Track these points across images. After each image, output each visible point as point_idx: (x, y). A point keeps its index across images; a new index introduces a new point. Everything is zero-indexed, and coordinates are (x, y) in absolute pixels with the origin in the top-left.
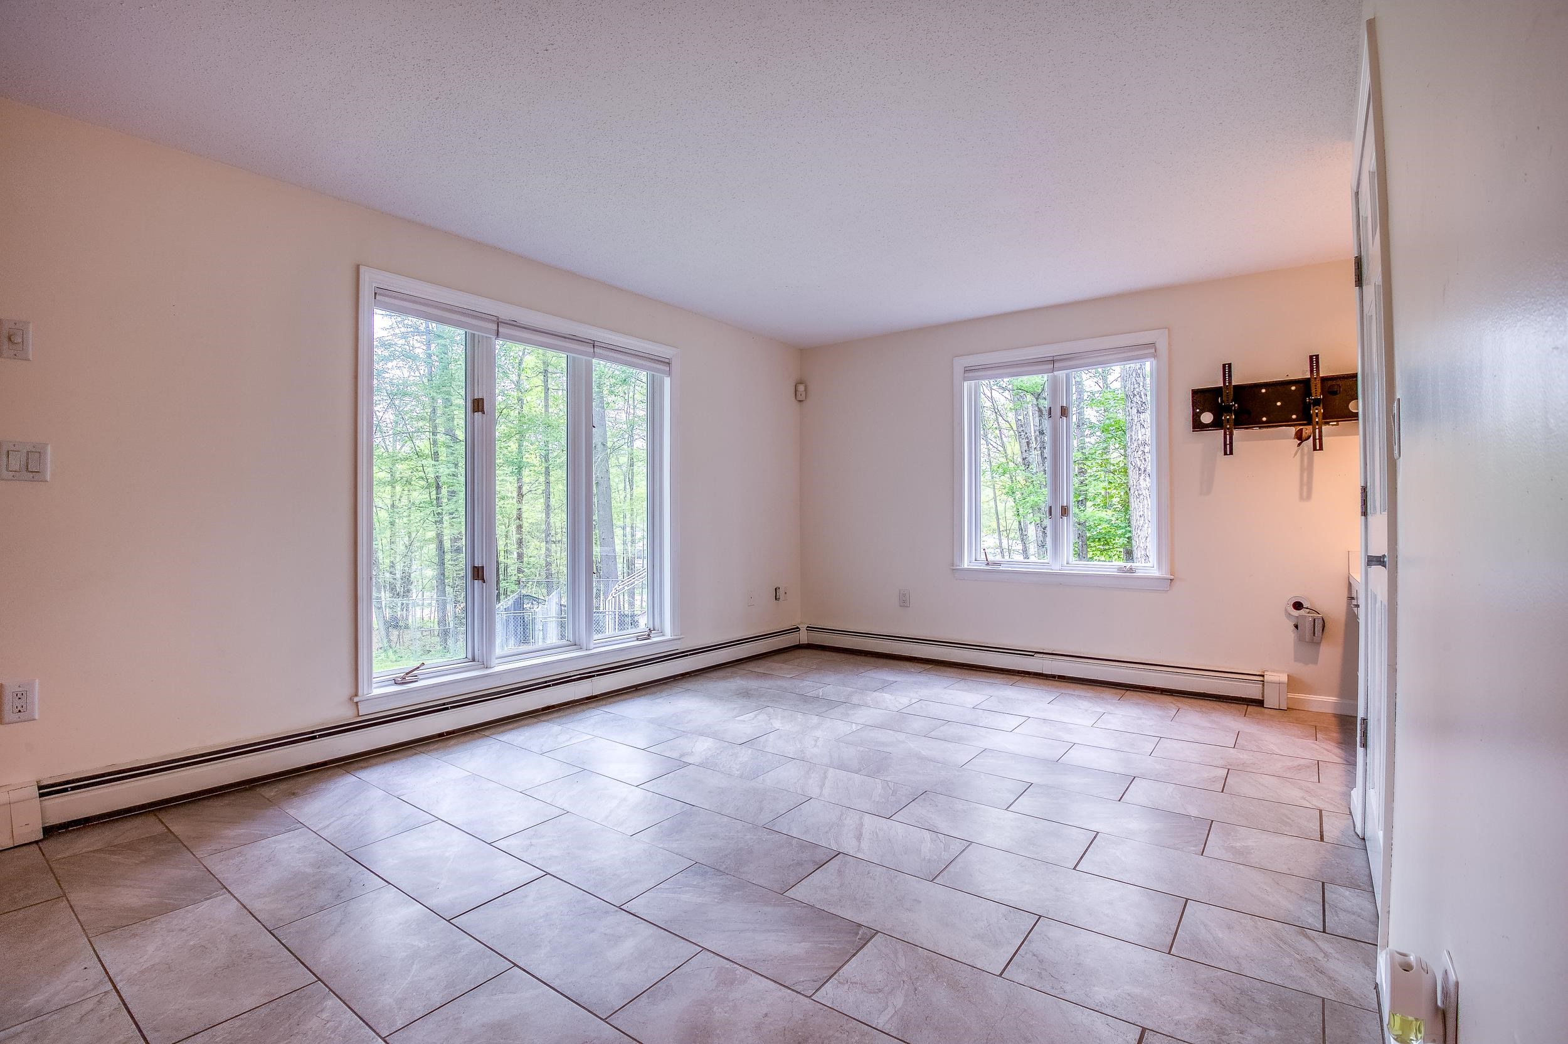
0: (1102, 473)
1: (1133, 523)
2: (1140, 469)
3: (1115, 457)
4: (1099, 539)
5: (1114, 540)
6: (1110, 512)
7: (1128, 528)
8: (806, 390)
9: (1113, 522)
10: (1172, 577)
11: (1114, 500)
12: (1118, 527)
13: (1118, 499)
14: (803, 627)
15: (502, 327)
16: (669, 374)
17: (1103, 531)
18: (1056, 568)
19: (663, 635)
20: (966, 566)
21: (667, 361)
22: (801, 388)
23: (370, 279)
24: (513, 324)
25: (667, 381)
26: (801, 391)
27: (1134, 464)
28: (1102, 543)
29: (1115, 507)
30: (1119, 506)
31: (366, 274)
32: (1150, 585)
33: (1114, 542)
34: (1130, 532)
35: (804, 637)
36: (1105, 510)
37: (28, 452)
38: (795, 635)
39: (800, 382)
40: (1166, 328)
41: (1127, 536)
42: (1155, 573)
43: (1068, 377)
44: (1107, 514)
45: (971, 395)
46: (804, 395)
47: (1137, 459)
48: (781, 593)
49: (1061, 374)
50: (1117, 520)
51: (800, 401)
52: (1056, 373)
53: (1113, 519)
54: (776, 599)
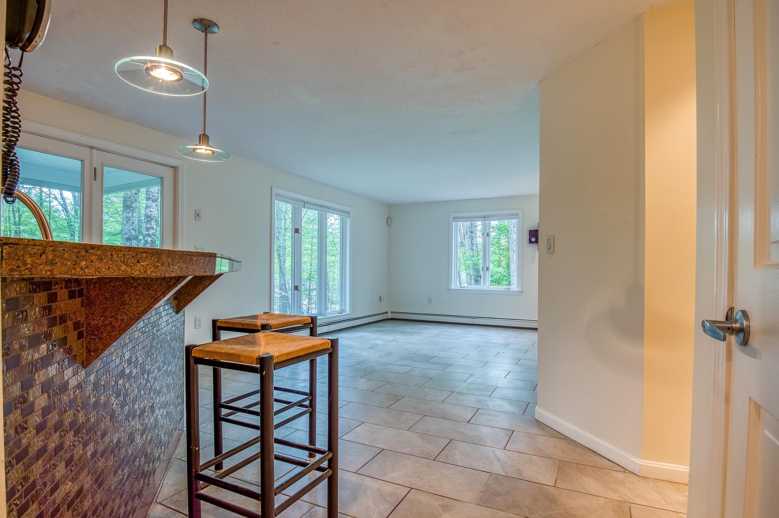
0: (498, 250)
1: (511, 274)
2: (514, 251)
3: (503, 242)
4: (496, 282)
5: (502, 282)
6: (501, 269)
7: (509, 277)
8: (391, 221)
9: (502, 273)
10: (522, 291)
11: (503, 262)
12: (505, 276)
13: (505, 263)
14: (389, 312)
15: (306, 204)
16: (349, 217)
17: (497, 278)
18: (484, 288)
19: (346, 312)
20: (453, 288)
21: (349, 212)
22: (389, 220)
23: (275, 190)
24: (308, 203)
25: (348, 220)
26: (389, 221)
27: (511, 249)
28: (497, 283)
29: (503, 266)
30: (505, 266)
31: (274, 189)
32: (515, 293)
33: (502, 283)
34: (510, 278)
35: (390, 316)
36: (499, 268)
37: (201, 249)
38: (386, 315)
39: (388, 218)
40: (521, 209)
41: (508, 280)
42: (517, 290)
43: (489, 222)
44: (500, 270)
45: (455, 227)
46: (390, 223)
47: (513, 247)
48: (382, 299)
49: (487, 222)
50: (504, 272)
51: (388, 225)
52: (485, 221)
53: (502, 272)
54: (380, 301)
